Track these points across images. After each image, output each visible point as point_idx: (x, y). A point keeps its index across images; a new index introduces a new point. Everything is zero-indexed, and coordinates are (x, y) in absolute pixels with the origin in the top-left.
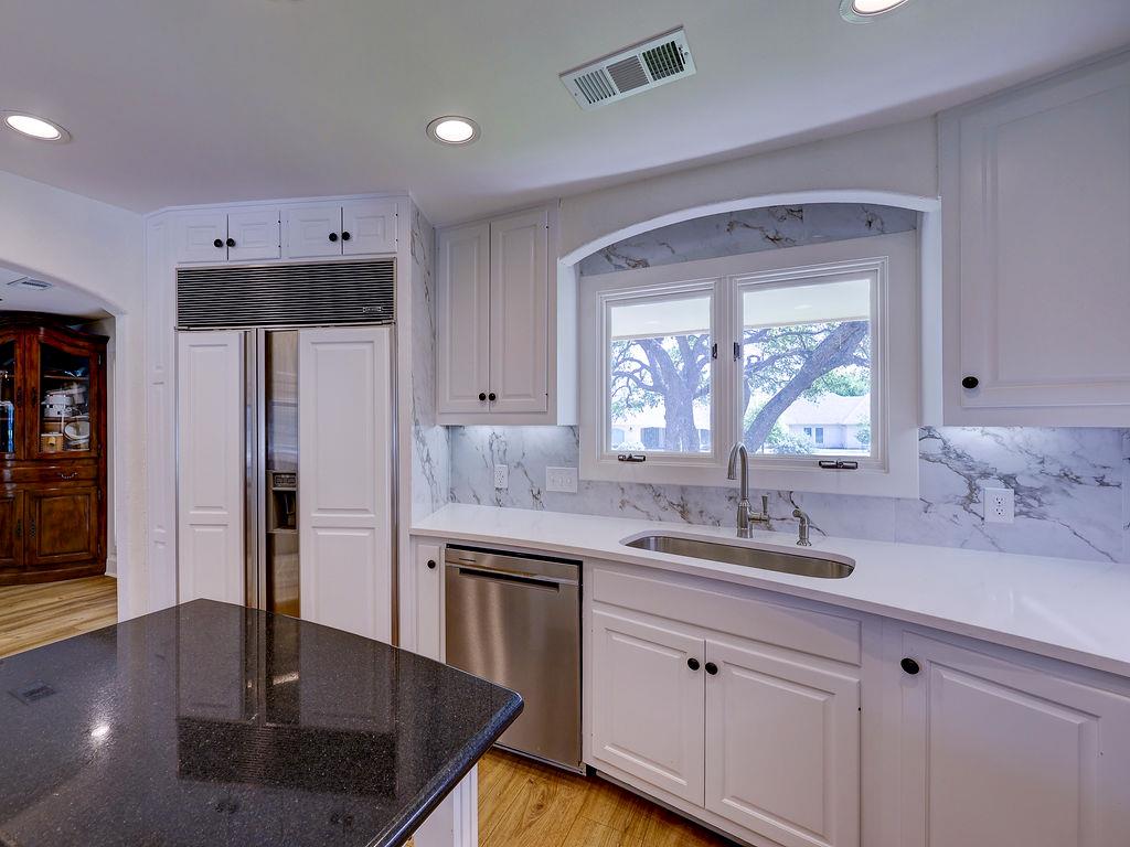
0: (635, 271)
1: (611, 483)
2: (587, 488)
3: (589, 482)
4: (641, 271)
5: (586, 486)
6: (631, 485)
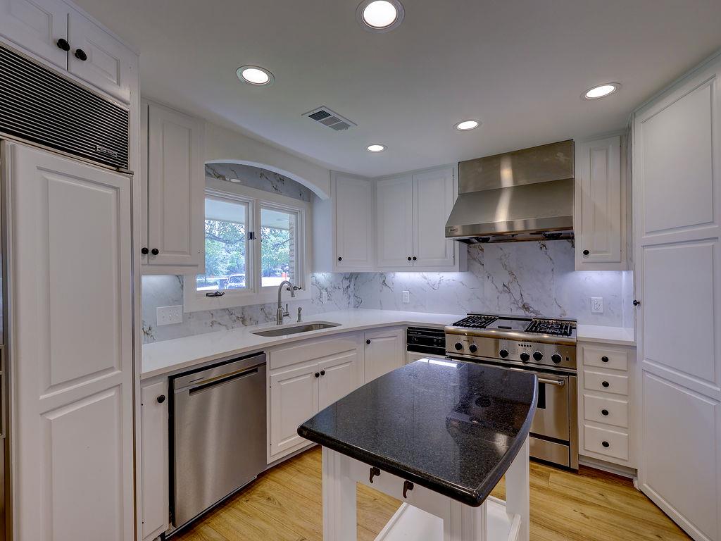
0: (216, 180)
1: (205, 312)
2: (190, 318)
3: (190, 314)
4: (219, 182)
5: (188, 316)
6: (216, 311)
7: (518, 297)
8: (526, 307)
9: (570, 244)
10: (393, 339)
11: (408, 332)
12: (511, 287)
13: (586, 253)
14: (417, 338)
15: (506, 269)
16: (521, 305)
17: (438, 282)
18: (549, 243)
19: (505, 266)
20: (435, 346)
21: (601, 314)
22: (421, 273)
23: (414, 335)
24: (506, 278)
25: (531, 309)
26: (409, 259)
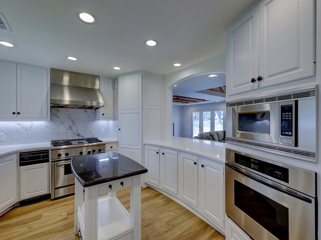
7: (75, 131)
8: (78, 135)
9: (95, 111)
10: (11, 161)
11: (20, 155)
12: (72, 127)
13: (103, 114)
14: (28, 157)
15: (70, 120)
16: (77, 134)
17: (30, 126)
18: (88, 110)
19: (70, 119)
20: (42, 159)
21: (104, 134)
22: (16, 122)
23: (25, 156)
24: (70, 124)
25: (81, 136)
26: (14, 113)
